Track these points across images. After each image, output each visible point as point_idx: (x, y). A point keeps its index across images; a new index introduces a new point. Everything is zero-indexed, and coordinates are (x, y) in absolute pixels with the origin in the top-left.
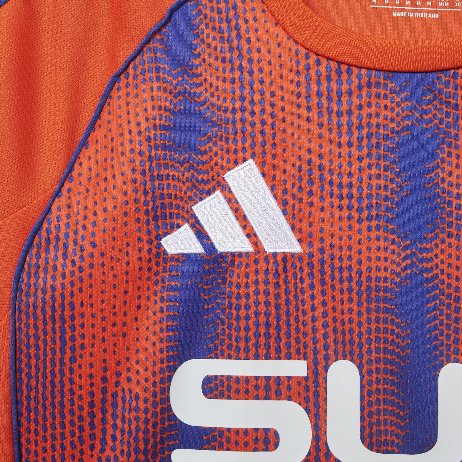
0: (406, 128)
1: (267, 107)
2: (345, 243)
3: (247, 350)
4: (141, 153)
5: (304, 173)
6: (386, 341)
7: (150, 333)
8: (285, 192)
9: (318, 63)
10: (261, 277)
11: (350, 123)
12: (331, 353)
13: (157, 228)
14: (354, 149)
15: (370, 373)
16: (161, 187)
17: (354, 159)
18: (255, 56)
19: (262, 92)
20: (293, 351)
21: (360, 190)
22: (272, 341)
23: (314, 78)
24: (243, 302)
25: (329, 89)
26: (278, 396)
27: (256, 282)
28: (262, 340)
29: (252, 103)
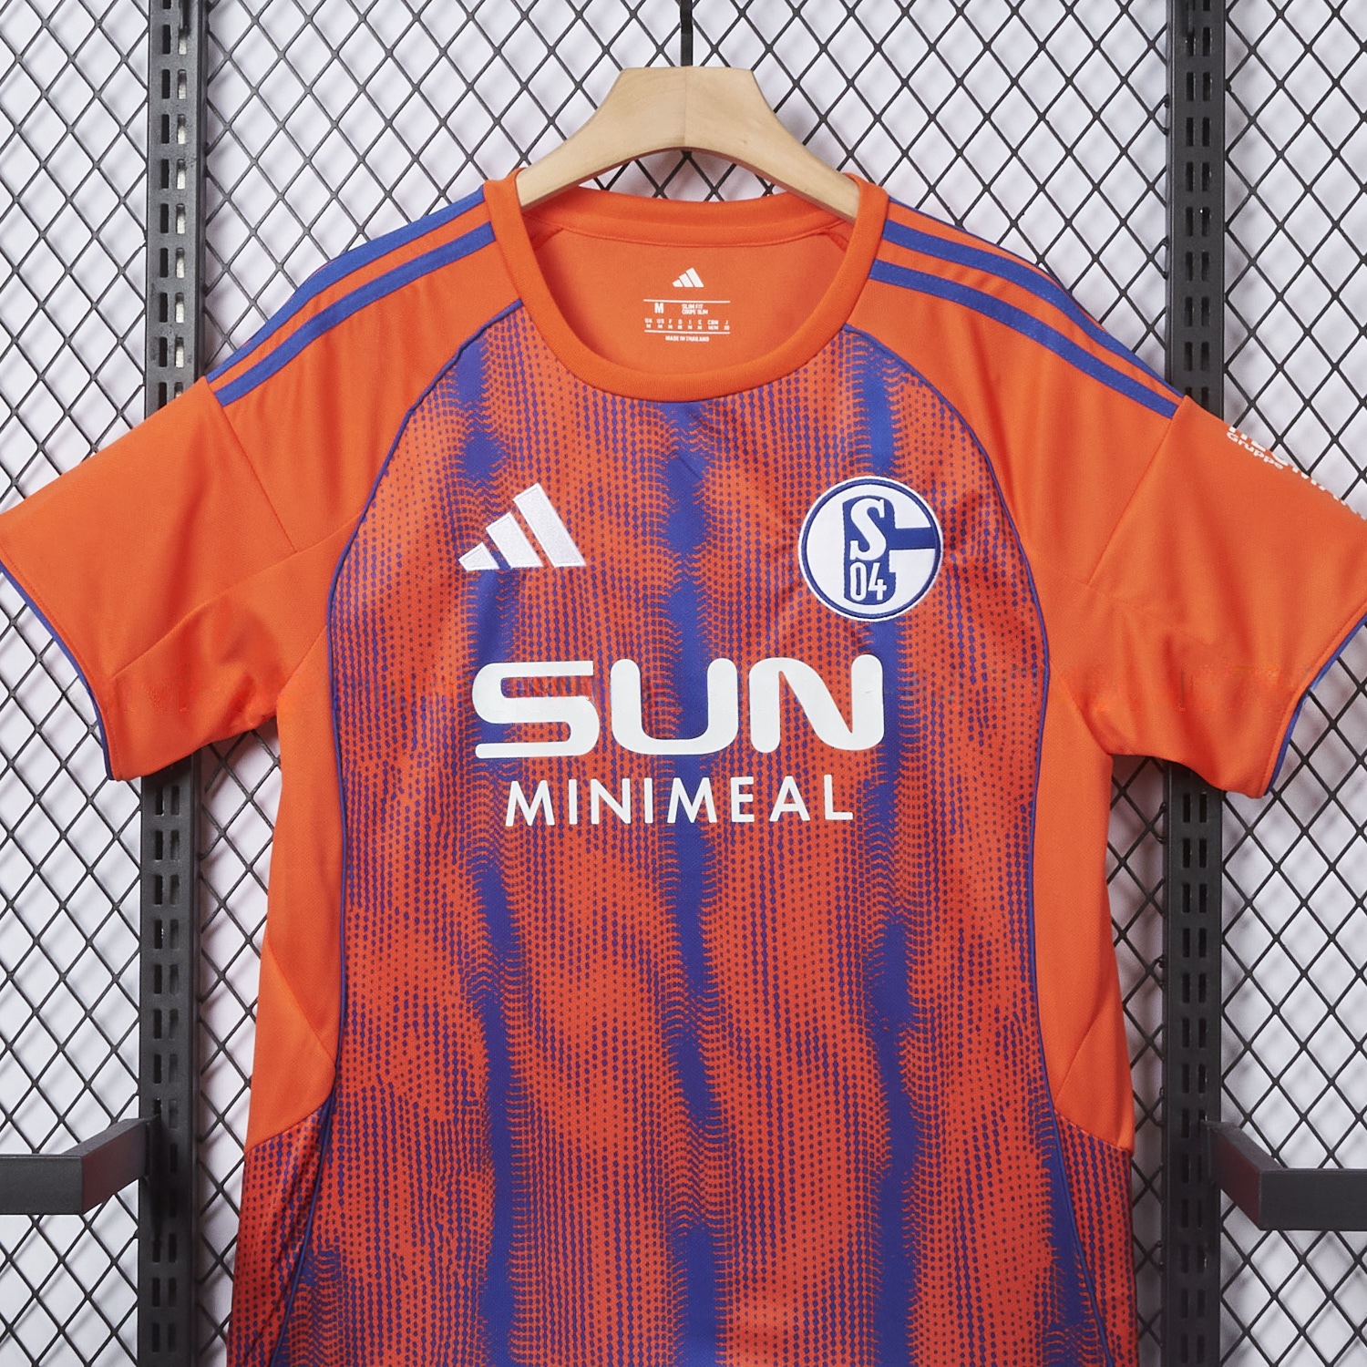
0: (674, 452)
1: (550, 435)
2: (623, 556)
3: (540, 653)
4: (439, 481)
5: (585, 495)
6: (661, 641)
7: (452, 642)
8: (569, 512)
9: (595, 395)
10: (550, 589)
11: (624, 449)
12: (614, 653)
13: (455, 547)
14: (628, 472)
15: (648, 669)
16: (458, 511)
17: (629, 482)
18: (538, 390)
19: (545, 422)
20: (580, 653)
21: (635, 508)
22: (562, 646)
23: (591, 409)
24: (535, 611)
25: (606, 418)
26: (569, 693)
27: (546, 593)
28: (553, 644)
29: (537, 433)
